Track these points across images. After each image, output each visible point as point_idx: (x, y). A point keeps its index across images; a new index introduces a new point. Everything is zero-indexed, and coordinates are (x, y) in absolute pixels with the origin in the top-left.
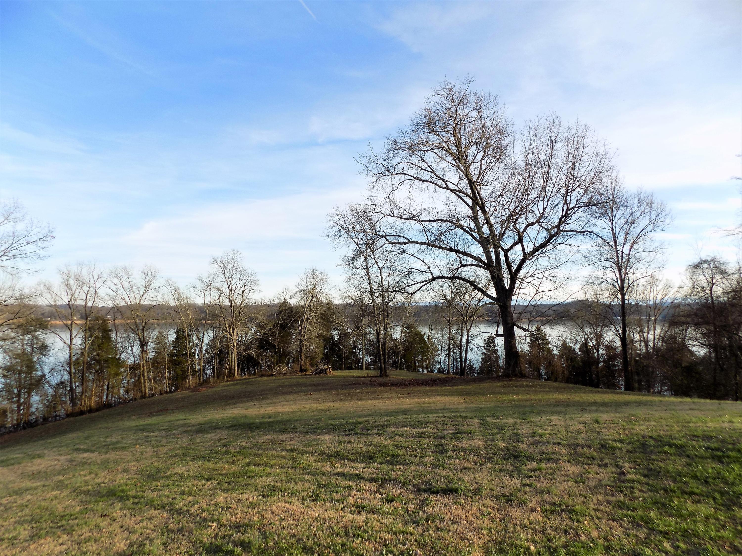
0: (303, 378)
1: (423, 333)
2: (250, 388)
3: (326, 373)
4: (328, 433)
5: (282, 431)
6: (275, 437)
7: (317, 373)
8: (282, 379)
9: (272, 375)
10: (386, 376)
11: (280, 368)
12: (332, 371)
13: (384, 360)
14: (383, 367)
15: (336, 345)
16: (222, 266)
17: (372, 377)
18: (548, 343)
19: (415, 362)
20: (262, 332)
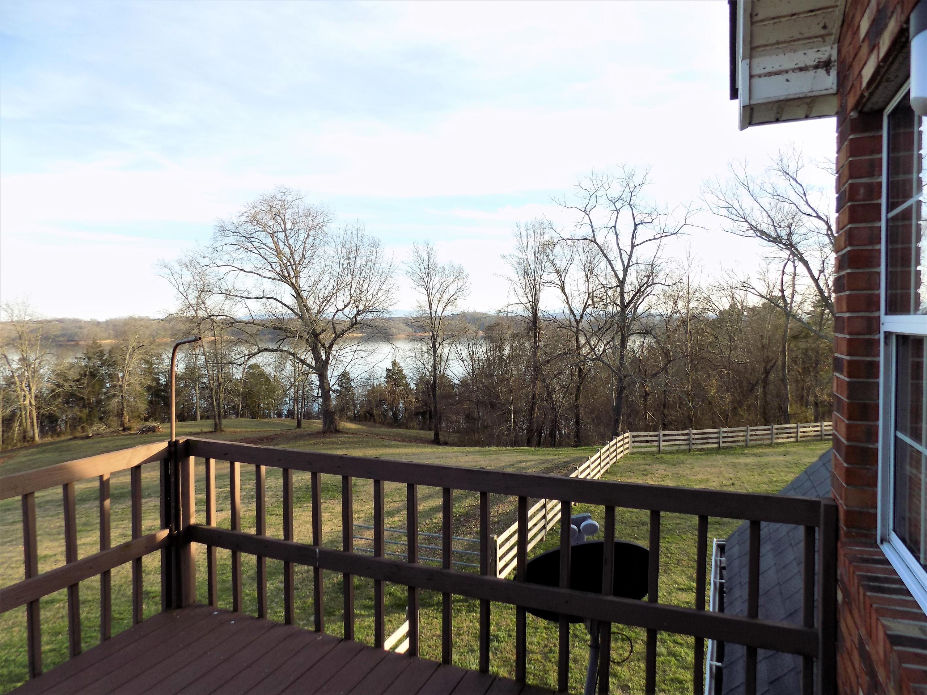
3: (155, 431)
7: (144, 432)
8: (104, 441)
9: (88, 437)
10: (221, 431)
11: (97, 427)
12: (162, 428)
13: (219, 412)
14: (218, 421)
15: (163, 390)
16: (10, 311)
17: (206, 433)
18: (405, 377)
19: (259, 406)
20: (66, 384)
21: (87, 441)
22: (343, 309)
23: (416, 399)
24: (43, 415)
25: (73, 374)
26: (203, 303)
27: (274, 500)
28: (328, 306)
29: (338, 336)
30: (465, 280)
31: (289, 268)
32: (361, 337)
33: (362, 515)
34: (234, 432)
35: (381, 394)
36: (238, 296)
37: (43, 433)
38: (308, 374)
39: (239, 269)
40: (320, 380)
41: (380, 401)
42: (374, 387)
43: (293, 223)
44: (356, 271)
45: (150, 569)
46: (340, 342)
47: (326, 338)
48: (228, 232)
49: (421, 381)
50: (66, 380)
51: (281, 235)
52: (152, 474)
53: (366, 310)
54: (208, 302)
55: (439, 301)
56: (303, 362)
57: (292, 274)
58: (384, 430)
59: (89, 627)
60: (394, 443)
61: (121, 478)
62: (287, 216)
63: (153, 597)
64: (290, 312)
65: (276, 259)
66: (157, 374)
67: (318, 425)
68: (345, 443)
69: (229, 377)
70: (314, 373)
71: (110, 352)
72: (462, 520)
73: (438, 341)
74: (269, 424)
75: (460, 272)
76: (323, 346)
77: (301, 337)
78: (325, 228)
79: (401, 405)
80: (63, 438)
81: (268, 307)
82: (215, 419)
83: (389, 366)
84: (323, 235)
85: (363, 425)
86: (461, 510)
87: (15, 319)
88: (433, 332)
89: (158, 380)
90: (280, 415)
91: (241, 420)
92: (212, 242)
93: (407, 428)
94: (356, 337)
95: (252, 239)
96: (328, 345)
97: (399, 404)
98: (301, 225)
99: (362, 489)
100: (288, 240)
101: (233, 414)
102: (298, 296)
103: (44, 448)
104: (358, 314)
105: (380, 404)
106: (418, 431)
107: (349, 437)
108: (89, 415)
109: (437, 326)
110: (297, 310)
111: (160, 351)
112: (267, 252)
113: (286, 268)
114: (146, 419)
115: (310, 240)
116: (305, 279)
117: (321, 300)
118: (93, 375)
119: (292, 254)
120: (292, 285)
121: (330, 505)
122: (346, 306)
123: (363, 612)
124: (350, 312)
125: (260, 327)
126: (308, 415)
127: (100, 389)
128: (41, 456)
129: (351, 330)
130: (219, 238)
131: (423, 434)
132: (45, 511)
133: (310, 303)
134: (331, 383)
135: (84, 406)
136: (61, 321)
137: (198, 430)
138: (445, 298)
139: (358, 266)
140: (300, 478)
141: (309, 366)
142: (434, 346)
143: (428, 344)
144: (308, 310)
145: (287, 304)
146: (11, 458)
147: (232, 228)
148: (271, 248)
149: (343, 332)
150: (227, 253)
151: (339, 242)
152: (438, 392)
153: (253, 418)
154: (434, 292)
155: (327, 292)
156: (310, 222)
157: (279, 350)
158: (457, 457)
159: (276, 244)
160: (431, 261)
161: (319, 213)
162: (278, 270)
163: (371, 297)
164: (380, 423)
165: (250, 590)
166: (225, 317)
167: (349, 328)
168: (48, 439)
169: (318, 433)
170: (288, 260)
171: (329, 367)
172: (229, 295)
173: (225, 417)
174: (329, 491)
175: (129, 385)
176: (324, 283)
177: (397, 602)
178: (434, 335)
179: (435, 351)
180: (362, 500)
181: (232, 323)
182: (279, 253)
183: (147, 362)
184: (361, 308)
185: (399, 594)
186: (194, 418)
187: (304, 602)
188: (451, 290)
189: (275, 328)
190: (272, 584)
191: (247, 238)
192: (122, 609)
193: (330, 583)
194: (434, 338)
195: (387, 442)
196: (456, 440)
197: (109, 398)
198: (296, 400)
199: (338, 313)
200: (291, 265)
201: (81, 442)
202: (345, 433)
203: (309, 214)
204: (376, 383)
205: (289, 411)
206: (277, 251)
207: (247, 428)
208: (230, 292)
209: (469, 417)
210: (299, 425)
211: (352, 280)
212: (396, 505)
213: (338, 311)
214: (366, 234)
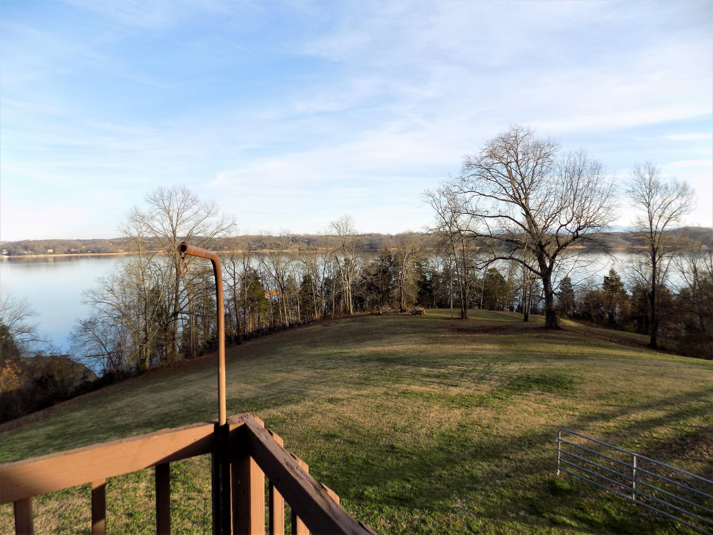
0: (403, 318)
1: (503, 276)
2: (367, 326)
3: (420, 314)
4: (424, 367)
5: (404, 364)
6: (402, 367)
7: (413, 314)
8: (388, 318)
9: (379, 314)
10: (466, 318)
11: (386, 308)
12: (426, 312)
13: (465, 304)
14: (464, 311)
15: (428, 285)
16: (339, 229)
17: (455, 319)
18: (622, 285)
19: (496, 300)
20: (368, 277)
21: (379, 316)
22: (566, 225)
23: (632, 304)
24: (355, 297)
25: (373, 271)
26: (456, 222)
27: (499, 384)
28: (552, 222)
29: (561, 248)
30: (690, 196)
31: (521, 191)
32: (581, 249)
33: (577, 413)
34: (476, 320)
35: (598, 298)
36: (479, 215)
37: (356, 308)
38: (534, 278)
39: (481, 194)
40: (544, 284)
41: (598, 304)
42: (592, 292)
43: (524, 154)
44: (578, 191)
45: (398, 427)
46: (563, 253)
47: (551, 249)
48: (473, 166)
49: (637, 289)
50: (369, 274)
51: (514, 165)
52: (414, 346)
53: (587, 225)
54: (459, 221)
55: (660, 217)
56: (531, 269)
57: (523, 196)
58: (600, 330)
59: (352, 465)
60: (610, 344)
61: (395, 347)
62: (519, 150)
63: (397, 453)
64: (520, 228)
65: (509, 185)
66: (424, 273)
67: (542, 320)
68: (564, 339)
69: (474, 278)
70: (540, 278)
71: (395, 256)
72: (688, 441)
73: (657, 253)
74: (503, 316)
75: (685, 188)
76: (548, 255)
77: (529, 248)
78: (551, 157)
79: (617, 309)
80: (367, 313)
81: (503, 223)
82: (462, 308)
83: (607, 274)
84: (549, 163)
85: (582, 323)
86: (687, 429)
87: (342, 234)
88: (653, 245)
89: (425, 277)
90: (512, 309)
91: (482, 310)
92: (461, 174)
93: (622, 330)
94: (577, 249)
95: (491, 170)
96: (552, 255)
97: (615, 307)
98: (531, 155)
99: (578, 386)
100: (519, 169)
101: (476, 305)
102: (528, 214)
103: (355, 319)
104: (579, 229)
105: (597, 306)
106: (633, 334)
107: (568, 335)
108: (382, 299)
109: (657, 240)
110: (527, 226)
111: (427, 257)
112: (502, 179)
113: (518, 192)
114: (416, 305)
115: (538, 167)
116: (534, 200)
117: (547, 217)
118: (384, 272)
119: (523, 180)
120: (522, 205)
121: (548, 398)
122: (569, 222)
123: (573, 523)
124: (572, 227)
125: (495, 240)
126: (535, 311)
127: (389, 281)
128: (352, 324)
129: (573, 243)
130: (466, 171)
131: (638, 337)
132: (347, 363)
133: (537, 220)
134: (554, 287)
135: (379, 293)
136: (370, 235)
137: (450, 316)
138: (667, 213)
139: (580, 186)
140: (522, 367)
141: (535, 272)
142: (654, 259)
143: (647, 256)
144: (536, 225)
145: (518, 221)
146: (337, 323)
147: (475, 162)
148: (505, 176)
149: (566, 244)
150: (472, 182)
151: (563, 167)
152: (656, 300)
153: (491, 310)
154: (655, 208)
155: (552, 211)
156: (538, 152)
157: (511, 258)
158: (678, 367)
159: (510, 172)
160: (652, 181)
161: (546, 145)
162: (511, 193)
163: (592, 214)
164: (597, 323)
165: (469, 467)
166: (471, 232)
167: (571, 241)
168: (358, 313)
169: (541, 328)
170: (520, 185)
171: (552, 273)
172: (473, 215)
173: (471, 307)
174: (546, 383)
175: (405, 280)
176: (549, 203)
177: (612, 522)
178: (654, 248)
179: (654, 263)
180: (577, 397)
181: (475, 237)
182: (512, 180)
183: (418, 264)
184: (582, 223)
185: (613, 513)
186: (449, 307)
187: (516, 494)
188: (674, 206)
189: (508, 240)
190: (489, 466)
191: (487, 169)
192: (375, 456)
193: (541, 479)
194: (654, 252)
195: (603, 343)
196: (675, 347)
197: (394, 288)
198: (524, 299)
199: (562, 228)
200: (522, 189)
201: (375, 317)
202: (565, 330)
203: (537, 146)
204: (594, 289)
205: (519, 306)
206: (510, 178)
207: (485, 317)
208: (474, 212)
209: (690, 327)
210: (526, 319)
211: (575, 199)
212: (611, 408)
213: (561, 226)
214: (588, 159)
